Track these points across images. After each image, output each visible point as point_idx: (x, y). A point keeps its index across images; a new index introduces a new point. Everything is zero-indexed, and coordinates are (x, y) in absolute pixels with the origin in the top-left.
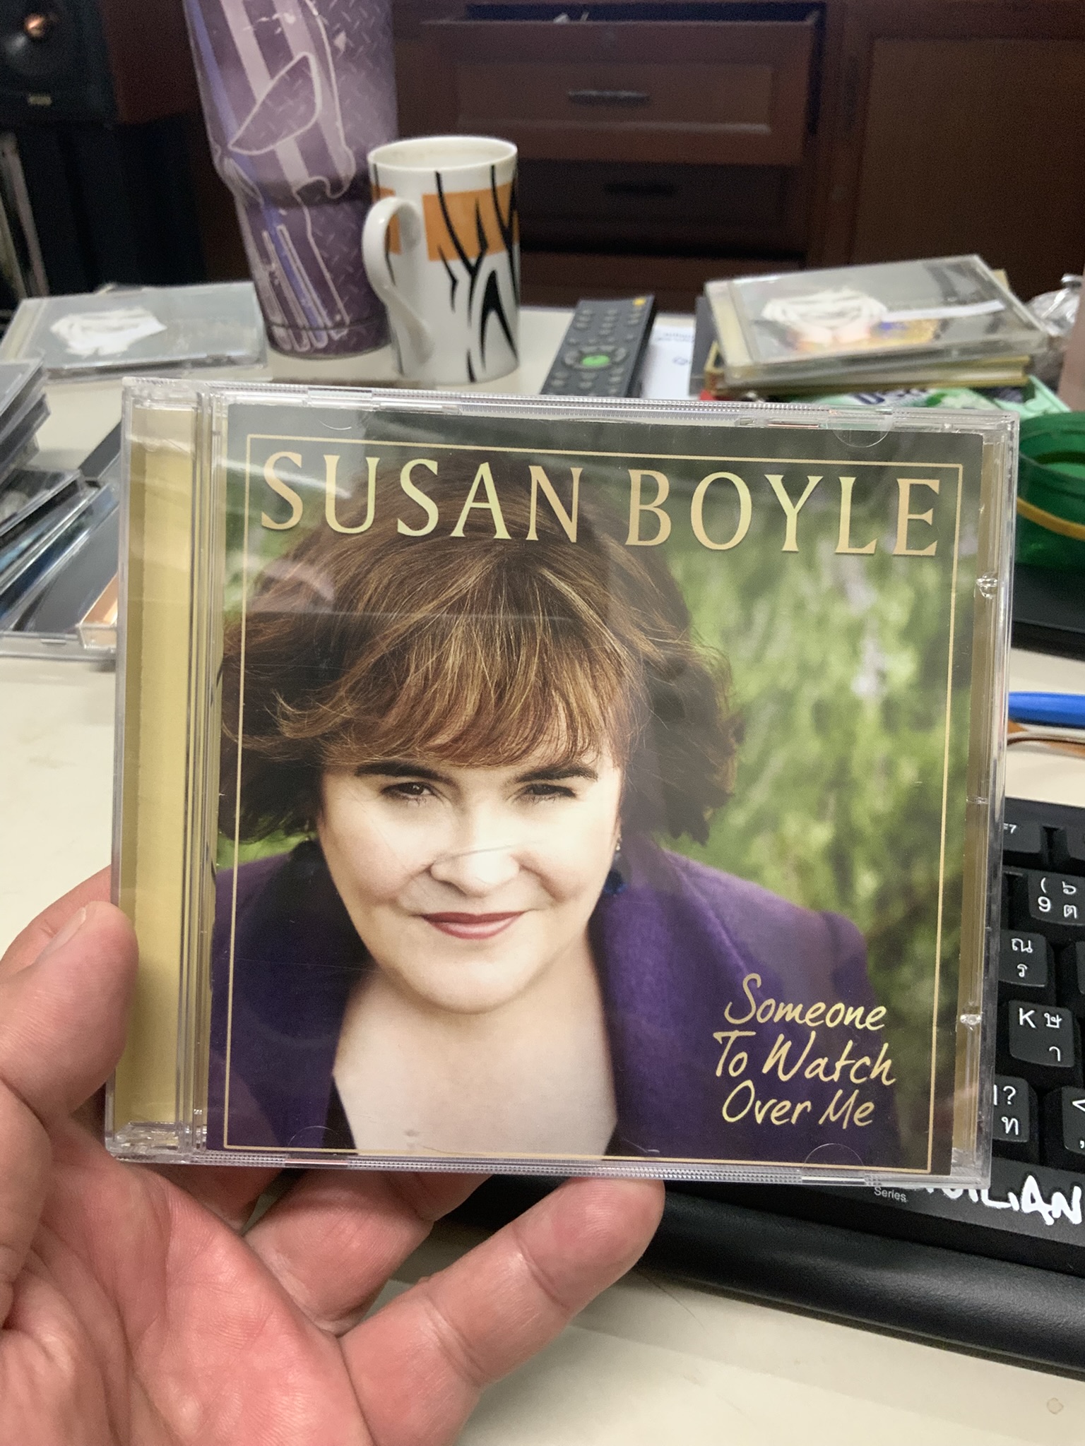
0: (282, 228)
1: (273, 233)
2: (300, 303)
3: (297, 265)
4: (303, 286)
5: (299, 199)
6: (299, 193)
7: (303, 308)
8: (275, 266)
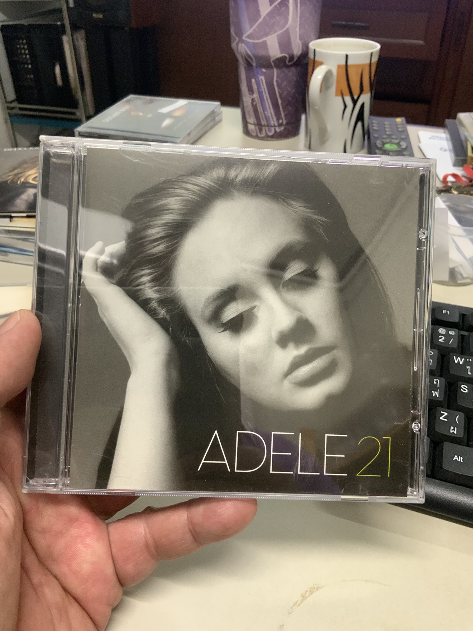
0: (262, 78)
1: (257, 80)
2: (264, 114)
3: (266, 96)
4: (267, 105)
5: (273, 64)
6: (273, 61)
7: (266, 116)
8: (255, 95)
